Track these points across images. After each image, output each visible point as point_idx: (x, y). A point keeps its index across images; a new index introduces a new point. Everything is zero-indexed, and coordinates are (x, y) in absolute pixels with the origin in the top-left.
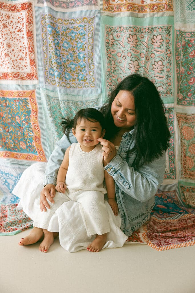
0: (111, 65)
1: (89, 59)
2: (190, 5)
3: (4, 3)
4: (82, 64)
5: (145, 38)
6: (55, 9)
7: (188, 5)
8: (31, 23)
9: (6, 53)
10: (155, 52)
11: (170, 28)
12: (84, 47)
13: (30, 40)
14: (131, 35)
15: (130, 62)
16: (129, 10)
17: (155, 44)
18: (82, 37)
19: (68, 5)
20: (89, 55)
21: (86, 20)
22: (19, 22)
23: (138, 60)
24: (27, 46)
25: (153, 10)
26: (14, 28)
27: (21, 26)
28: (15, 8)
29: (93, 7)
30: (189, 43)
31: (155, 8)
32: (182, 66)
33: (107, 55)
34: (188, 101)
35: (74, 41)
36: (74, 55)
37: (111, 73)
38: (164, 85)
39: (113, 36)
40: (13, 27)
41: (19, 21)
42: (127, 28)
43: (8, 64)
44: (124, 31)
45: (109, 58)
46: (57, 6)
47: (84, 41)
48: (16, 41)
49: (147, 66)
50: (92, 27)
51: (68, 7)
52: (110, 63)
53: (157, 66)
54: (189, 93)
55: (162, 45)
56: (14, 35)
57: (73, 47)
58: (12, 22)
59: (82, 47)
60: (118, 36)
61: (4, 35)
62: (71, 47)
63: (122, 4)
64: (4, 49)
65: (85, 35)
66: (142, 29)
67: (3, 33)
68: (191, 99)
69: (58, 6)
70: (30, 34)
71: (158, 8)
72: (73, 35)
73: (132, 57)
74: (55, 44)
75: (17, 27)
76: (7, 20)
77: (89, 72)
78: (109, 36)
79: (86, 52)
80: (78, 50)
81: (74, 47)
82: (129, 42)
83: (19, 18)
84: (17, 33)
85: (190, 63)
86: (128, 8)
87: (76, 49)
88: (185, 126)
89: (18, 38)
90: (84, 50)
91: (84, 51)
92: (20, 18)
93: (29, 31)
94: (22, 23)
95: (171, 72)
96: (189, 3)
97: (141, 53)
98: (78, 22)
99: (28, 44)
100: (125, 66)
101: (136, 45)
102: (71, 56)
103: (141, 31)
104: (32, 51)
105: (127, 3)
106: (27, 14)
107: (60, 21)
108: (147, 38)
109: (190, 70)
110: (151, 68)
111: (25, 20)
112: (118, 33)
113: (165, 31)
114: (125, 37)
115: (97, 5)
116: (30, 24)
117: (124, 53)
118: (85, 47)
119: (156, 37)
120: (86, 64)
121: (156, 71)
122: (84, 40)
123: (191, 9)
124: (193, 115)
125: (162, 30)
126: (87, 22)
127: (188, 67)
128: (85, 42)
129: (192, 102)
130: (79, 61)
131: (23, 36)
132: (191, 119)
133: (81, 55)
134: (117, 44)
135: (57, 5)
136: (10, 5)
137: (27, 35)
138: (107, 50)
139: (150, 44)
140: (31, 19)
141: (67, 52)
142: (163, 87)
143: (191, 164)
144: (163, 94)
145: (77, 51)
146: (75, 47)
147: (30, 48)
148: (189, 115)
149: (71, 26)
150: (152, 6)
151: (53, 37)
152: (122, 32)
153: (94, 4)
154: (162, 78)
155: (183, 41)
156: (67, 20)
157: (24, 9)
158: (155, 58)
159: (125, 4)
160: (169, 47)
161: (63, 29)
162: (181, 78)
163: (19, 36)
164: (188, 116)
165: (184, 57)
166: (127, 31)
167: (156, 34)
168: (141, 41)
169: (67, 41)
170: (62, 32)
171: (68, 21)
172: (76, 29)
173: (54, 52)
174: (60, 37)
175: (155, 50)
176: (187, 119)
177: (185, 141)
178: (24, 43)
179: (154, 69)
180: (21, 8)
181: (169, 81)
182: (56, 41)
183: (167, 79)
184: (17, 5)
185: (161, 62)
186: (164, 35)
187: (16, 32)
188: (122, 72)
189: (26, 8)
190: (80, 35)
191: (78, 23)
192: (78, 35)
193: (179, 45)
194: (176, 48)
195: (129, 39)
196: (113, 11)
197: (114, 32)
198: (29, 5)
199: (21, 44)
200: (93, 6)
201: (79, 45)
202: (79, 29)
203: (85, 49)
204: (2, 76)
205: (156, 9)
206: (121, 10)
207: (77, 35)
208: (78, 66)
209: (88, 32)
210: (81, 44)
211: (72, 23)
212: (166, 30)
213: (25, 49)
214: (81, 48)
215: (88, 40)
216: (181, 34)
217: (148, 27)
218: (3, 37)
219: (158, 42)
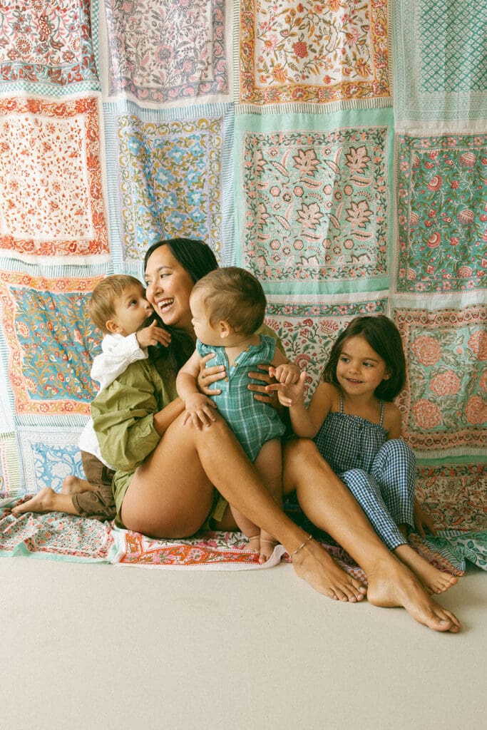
0: (256, 213)
1: (213, 204)
2: (427, 81)
3: (43, 101)
4: (196, 214)
5: (332, 153)
6: (141, 104)
7: (424, 81)
8: (96, 139)
9: (52, 202)
10: (352, 183)
11: (382, 133)
12: (202, 181)
13: (95, 173)
14: (303, 151)
15: (300, 207)
16: (297, 100)
17: (353, 165)
18: (197, 159)
19: (167, 95)
20: (212, 197)
21: (204, 124)
22: (73, 139)
23: (318, 202)
24: (88, 187)
25: (348, 96)
26: (63, 150)
27: (77, 146)
28: (64, 109)
29: (220, 98)
30: (426, 160)
31: (352, 90)
32: (413, 209)
33: (247, 193)
34: (428, 282)
35: (179, 168)
36: (179, 197)
37: (255, 230)
38: (373, 251)
39: (261, 153)
40: (60, 149)
41: (71, 136)
42: (293, 136)
43: (58, 224)
44: (287, 142)
45: (251, 200)
46: (143, 99)
47: (201, 169)
48: (68, 176)
49: (337, 212)
50: (218, 138)
51: (167, 99)
52: (254, 210)
53: (357, 213)
54: (429, 267)
55: (367, 168)
56: (63, 165)
57: (176, 180)
58: (58, 138)
59: (197, 181)
60: (274, 153)
61: (46, 166)
62: (174, 181)
63: (282, 88)
64: (48, 193)
65: (202, 155)
66: (326, 135)
67: (45, 162)
68: (433, 278)
69: (146, 99)
70: (93, 162)
71: (359, 92)
72: (178, 155)
73: (303, 196)
74: (145, 175)
75: (69, 147)
76: (51, 134)
77: (213, 232)
78: (253, 153)
79: (206, 191)
80: (189, 187)
81: (179, 179)
82: (298, 166)
83: (72, 130)
84: (70, 160)
85: (430, 203)
86: (296, 96)
87: (185, 184)
88: (424, 336)
89: (72, 169)
90: (202, 187)
91: (200, 189)
92: (74, 130)
93: (91, 155)
94: (77, 139)
95: (386, 224)
96: (425, 77)
97: (325, 187)
98: (188, 128)
99: (90, 182)
100: (290, 214)
101: (312, 171)
102: (172, 200)
103: (326, 140)
104: (97, 195)
105: (293, 84)
106: (88, 121)
107: (150, 128)
108: (337, 152)
109: (430, 216)
110: (345, 216)
111: (83, 134)
112: (272, 146)
113: (374, 139)
114: (288, 155)
115: (228, 94)
116: (95, 141)
117: (287, 188)
118: (204, 180)
119: (356, 150)
120: (205, 215)
121: (354, 222)
122: (201, 165)
123: (429, 90)
124: (439, 311)
125: (368, 138)
126: (206, 129)
127: (425, 211)
128: (204, 169)
129: (436, 284)
130: (191, 209)
131: (80, 165)
132: (436, 320)
133: (196, 197)
134: (270, 170)
135: (144, 96)
136: (54, 103)
137: (88, 164)
138: (247, 184)
139: (342, 166)
140: (96, 130)
141: (164, 192)
142: (370, 255)
143: (435, 417)
144: (370, 272)
145: (186, 189)
146: (181, 180)
147: (95, 190)
148: (431, 313)
149: (173, 137)
150: (346, 87)
151: (142, 161)
152: (283, 145)
153: (221, 92)
154: (367, 237)
155: (414, 156)
156: (164, 125)
157: (82, 112)
158: (352, 195)
159: (288, 86)
160: (381, 172)
161: (156, 145)
162: (411, 236)
163: (74, 165)
164: (429, 315)
165: (415, 190)
166: (293, 142)
167: (356, 146)
168: (325, 161)
169: (165, 169)
170: (154, 150)
171: (167, 126)
172: (183, 144)
173: (145, 192)
174: (151, 161)
175: (352, 178)
176: (428, 322)
177: (422, 367)
178: (82, 180)
179: (350, 219)
180: (75, 109)
181: (382, 243)
182: (147, 170)
183: (378, 239)
184: (68, 104)
185: (364, 203)
186: (372, 148)
187: (68, 159)
188: (281, 228)
189: (86, 110)
190: (192, 155)
191: (187, 131)
192: (189, 157)
193: (405, 167)
194: (399, 171)
195: (298, 160)
196: (262, 101)
197: (264, 144)
198: (92, 102)
199: (78, 182)
200: (220, 96)
201: (190, 177)
202: (190, 144)
203: (203, 185)
204: (40, 249)
205: (354, 93)
206: (278, 99)
207: (185, 155)
208: (188, 219)
209: (210, 148)
210: (195, 174)
211: (174, 131)
212: (375, 136)
213: (85, 192)
214: (196, 183)
215: (211, 166)
216: (409, 143)
217: (338, 130)
218: (45, 169)
219: (360, 160)
